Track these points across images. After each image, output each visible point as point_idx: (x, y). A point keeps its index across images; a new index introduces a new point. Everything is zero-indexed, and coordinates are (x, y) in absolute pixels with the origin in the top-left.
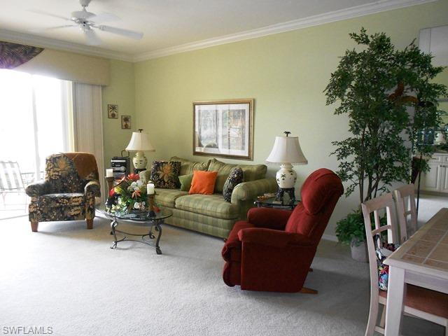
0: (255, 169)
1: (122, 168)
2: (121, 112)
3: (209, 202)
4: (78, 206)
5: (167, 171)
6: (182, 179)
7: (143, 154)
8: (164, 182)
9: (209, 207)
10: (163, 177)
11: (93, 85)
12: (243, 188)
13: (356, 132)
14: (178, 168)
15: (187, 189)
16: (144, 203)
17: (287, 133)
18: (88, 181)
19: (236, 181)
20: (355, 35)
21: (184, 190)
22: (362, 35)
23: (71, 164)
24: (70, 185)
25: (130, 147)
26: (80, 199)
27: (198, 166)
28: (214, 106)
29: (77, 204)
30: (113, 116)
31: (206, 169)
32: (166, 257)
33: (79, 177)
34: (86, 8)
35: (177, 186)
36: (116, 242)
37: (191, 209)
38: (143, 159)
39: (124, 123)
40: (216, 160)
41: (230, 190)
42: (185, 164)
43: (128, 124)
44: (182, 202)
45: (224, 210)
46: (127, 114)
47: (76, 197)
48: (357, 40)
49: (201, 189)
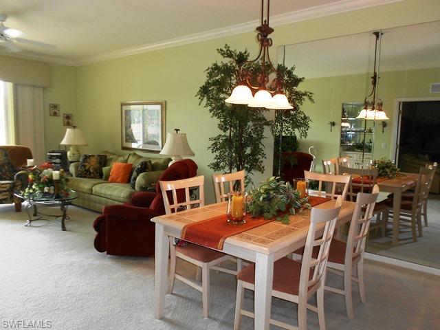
0: (162, 161)
1: (58, 161)
2: (63, 110)
3: (117, 188)
4: (5, 191)
5: (93, 163)
6: (105, 169)
7: (77, 148)
8: (90, 173)
9: (115, 193)
10: (89, 168)
11: (34, 86)
12: (144, 177)
13: (225, 130)
14: (104, 161)
15: (107, 179)
16: (52, 187)
17: (177, 130)
18: (20, 171)
19: (140, 171)
20: (222, 50)
21: (105, 180)
22: (227, 50)
23: (6, 155)
24: (4, 174)
25: (64, 142)
26: (8, 186)
27: (121, 159)
28: (141, 106)
29: (5, 189)
30: (55, 114)
31: (126, 161)
32: (68, 233)
33: (13, 168)
34: (4, 23)
35: (100, 175)
36: (30, 221)
37: (103, 195)
38: (76, 152)
39: (66, 121)
40: (135, 154)
41: (135, 179)
42: (111, 157)
43: (70, 121)
44: (97, 189)
45: (126, 195)
46: (68, 112)
47: (4, 184)
48: (222, 54)
49: (118, 178)
